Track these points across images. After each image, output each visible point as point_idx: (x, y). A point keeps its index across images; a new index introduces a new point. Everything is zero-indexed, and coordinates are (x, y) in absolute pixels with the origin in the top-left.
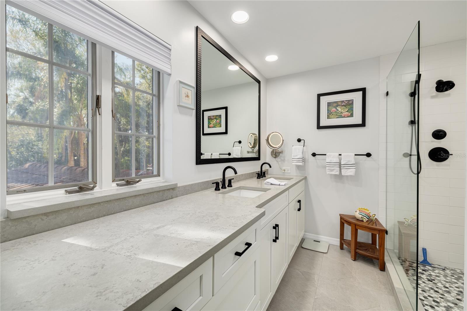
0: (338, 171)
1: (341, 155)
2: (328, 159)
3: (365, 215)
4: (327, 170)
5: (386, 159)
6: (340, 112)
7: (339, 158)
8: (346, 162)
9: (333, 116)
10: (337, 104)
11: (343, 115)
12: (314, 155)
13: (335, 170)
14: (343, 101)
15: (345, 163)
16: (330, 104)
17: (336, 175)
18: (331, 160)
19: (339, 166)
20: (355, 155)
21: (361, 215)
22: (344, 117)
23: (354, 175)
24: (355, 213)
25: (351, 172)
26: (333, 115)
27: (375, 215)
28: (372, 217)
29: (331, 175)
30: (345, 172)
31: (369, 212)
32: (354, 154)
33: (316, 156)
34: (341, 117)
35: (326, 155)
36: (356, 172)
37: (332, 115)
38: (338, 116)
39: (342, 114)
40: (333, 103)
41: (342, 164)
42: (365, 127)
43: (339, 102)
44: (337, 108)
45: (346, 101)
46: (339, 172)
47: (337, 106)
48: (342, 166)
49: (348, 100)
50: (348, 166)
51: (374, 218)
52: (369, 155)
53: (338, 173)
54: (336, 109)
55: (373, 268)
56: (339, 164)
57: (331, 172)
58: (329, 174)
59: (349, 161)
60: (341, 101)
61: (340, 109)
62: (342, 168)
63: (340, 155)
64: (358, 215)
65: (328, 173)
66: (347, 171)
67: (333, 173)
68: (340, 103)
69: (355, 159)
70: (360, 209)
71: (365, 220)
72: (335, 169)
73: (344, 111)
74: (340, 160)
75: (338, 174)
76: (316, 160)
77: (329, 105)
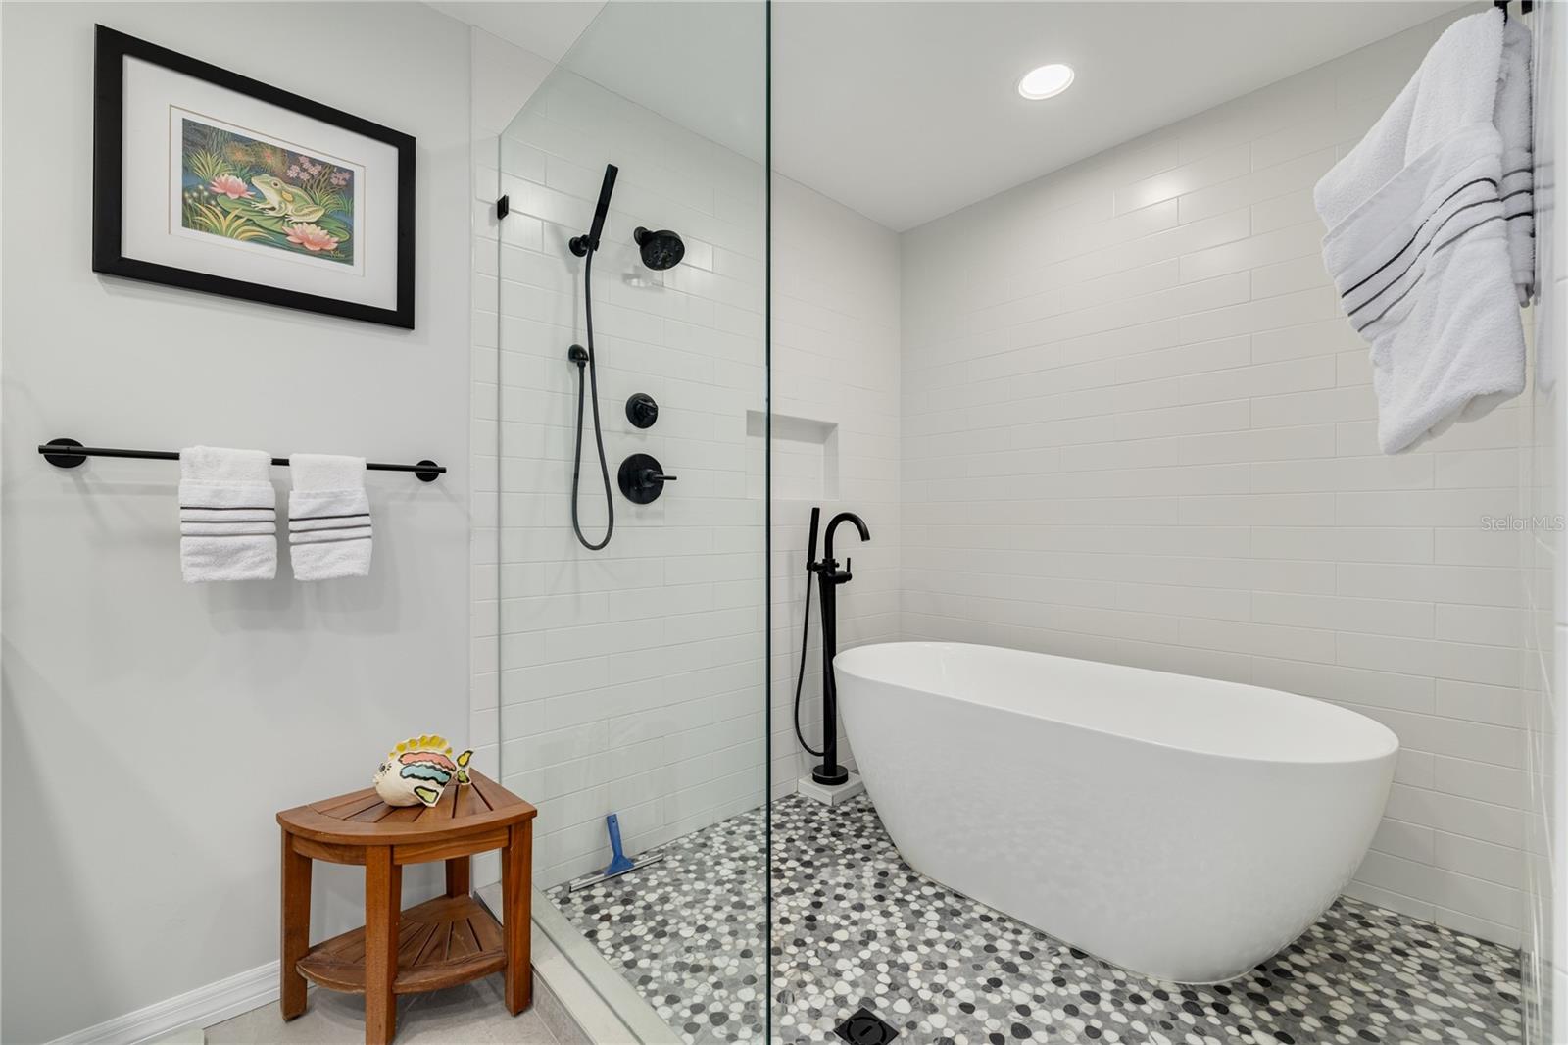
0: (268, 559)
1: (285, 462)
2: (193, 484)
3: (430, 773)
4: (185, 555)
5: (499, 492)
6: (272, 213)
7: (275, 483)
8: (319, 501)
9: (225, 223)
10: (255, 158)
11: (295, 233)
12: (65, 454)
13: (250, 553)
14: (292, 158)
15: (318, 509)
16: (205, 136)
17: (248, 589)
18: (218, 494)
19: (272, 527)
20: (370, 467)
21: (413, 776)
22: (300, 248)
23: (367, 573)
24: (379, 777)
25: (347, 557)
26: (226, 213)
27: (471, 752)
28: (458, 768)
29: (215, 586)
30: (311, 562)
31: (446, 746)
32: (362, 462)
33: (91, 458)
34: (277, 240)
35: (175, 456)
36: (377, 557)
37: (217, 210)
38: (258, 232)
39: (287, 230)
40: (226, 141)
41: (291, 515)
42: (412, 332)
43: (269, 151)
44: (254, 181)
45: (313, 161)
46: (274, 564)
47: (258, 169)
48: (292, 526)
49: (324, 164)
50: (332, 522)
51: (467, 769)
52: (428, 472)
53: (267, 570)
54: (250, 184)
55: (482, 1023)
56: (271, 515)
57: (221, 565)
58: (199, 582)
59: (337, 498)
60: (283, 150)
61: (273, 197)
62: (293, 538)
63: (276, 462)
64: (395, 785)
65: (192, 574)
66: (328, 552)
67: (235, 572)
68: (273, 161)
69: (369, 490)
70: (401, 747)
71: (431, 799)
72: (246, 548)
73: (305, 217)
74: (282, 496)
75: (272, 575)
76: (85, 489)
77: (198, 139)
